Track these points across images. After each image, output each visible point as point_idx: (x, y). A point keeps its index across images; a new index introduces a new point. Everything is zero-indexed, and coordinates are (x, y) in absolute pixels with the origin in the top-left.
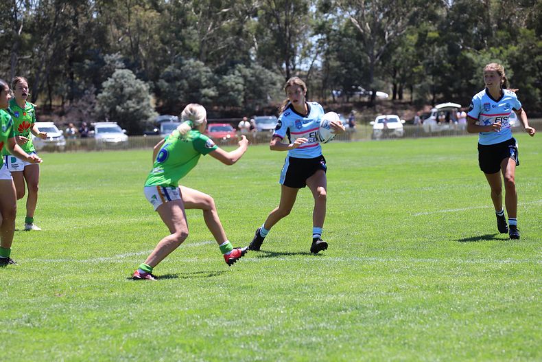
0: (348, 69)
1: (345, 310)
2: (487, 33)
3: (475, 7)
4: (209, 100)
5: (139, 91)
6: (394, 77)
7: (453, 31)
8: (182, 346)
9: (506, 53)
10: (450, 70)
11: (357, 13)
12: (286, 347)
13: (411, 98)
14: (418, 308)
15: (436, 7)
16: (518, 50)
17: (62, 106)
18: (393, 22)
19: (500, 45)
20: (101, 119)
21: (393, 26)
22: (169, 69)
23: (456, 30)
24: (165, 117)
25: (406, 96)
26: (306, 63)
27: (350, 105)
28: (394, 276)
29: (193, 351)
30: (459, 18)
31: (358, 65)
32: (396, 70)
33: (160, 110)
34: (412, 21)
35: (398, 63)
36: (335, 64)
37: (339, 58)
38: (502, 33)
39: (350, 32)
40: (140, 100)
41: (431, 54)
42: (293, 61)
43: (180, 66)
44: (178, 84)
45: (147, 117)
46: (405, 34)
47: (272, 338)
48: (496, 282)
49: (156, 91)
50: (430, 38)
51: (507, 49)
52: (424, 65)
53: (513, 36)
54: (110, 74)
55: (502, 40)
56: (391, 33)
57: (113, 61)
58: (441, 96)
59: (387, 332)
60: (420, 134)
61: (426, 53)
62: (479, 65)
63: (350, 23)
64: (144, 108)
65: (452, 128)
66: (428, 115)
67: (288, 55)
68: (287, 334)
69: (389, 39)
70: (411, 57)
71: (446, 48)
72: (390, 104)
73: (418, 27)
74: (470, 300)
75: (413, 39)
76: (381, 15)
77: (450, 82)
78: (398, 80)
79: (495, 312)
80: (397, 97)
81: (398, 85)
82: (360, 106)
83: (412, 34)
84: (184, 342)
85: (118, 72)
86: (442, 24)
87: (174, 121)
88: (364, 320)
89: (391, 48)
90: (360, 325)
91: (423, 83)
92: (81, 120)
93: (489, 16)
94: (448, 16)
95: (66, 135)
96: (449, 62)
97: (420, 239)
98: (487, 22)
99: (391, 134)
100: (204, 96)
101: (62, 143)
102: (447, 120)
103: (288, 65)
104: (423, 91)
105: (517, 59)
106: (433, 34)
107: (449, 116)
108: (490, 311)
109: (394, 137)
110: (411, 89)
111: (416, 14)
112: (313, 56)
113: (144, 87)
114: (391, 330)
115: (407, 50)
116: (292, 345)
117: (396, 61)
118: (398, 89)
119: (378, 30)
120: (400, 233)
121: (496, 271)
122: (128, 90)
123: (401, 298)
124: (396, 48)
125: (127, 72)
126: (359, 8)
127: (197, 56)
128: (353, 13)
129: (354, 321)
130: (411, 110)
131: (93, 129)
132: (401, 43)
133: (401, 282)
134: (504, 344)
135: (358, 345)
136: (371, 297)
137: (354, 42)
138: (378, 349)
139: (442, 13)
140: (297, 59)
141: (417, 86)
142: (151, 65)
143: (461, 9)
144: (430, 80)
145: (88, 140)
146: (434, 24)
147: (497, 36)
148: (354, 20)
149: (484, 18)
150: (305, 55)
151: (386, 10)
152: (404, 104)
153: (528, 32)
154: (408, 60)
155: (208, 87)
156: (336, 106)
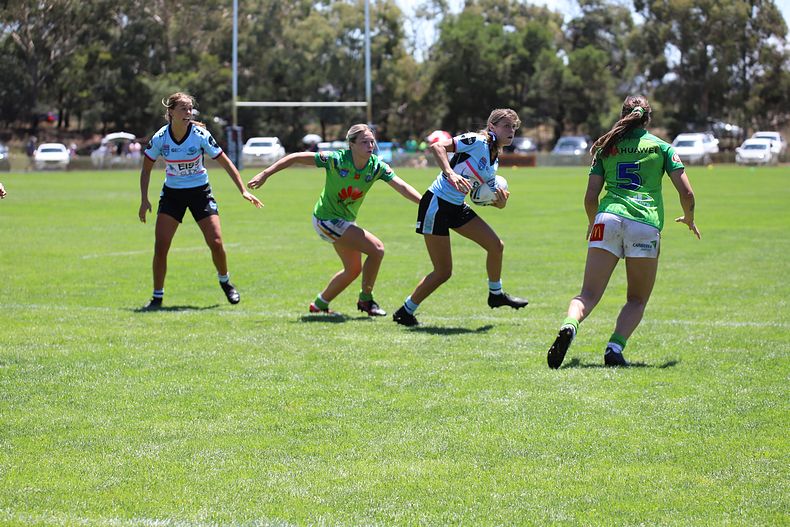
0: (8, 90)
2: (164, 57)
3: (152, 28)
6: (60, 101)
7: (127, 53)
9: (185, 80)
10: (123, 96)
11: (19, 28)
13: (79, 125)
14: (86, 363)
15: (109, 26)
16: (199, 77)
18: (61, 40)
19: (178, 71)
21: (60, 45)
23: (131, 52)
25: (74, 124)
27: (8, 131)
28: (59, 325)
30: (134, 39)
31: (20, 87)
32: (62, 93)
34: (82, 40)
35: (65, 87)
38: (182, 58)
39: (11, 48)
41: (102, 78)
46: (72, 55)
48: (174, 335)
50: (102, 60)
51: (186, 75)
52: (93, 91)
53: (193, 62)
55: (182, 66)
56: (58, 52)
58: (112, 125)
59: (51, 389)
60: (88, 166)
61: (96, 77)
62: (155, 93)
63: (10, 39)
65: (124, 161)
66: (97, 146)
69: (55, 58)
70: (80, 81)
71: (119, 71)
72: (55, 132)
73: (87, 47)
74: (145, 355)
75: (83, 60)
76: (46, 33)
77: (124, 110)
78: (64, 106)
79: (173, 368)
80: (63, 124)
81: (64, 111)
82: (21, 133)
83: (81, 54)
86: (115, 46)
88: (25, 375)
89: (57, 68)
90: (19, 380)
91: (93, 110)
93: (167, 37)
94: (122, 37)
96: (123, 87)
97: (89, 285)
98: (166, 45)
99: (54, 166)
102: (119, 152)
104: (92, 119)
105: (198, 87)
106: (105, 55)
107: (121, 147)
108: (167, 367)
109: (58, 169)
110: (79, 116)
111: (86, 33)
114: (56, 388)
115: (76, 72)
117: (62, 84)
118: (64, 116)
119: (43, 49)
120: (66, 279)
121: (174, 323)
123: (67, 351)
124: (63, 68)
126: (22, 23)
128: (16, 28)
129: (13, 377)
130: (78, 139)
132: (68, 64)
133: (68, 333)
134: (182, 404)
135: (18, 403)
136: (33, 350)
137: (15, 61)
138: (41, 409)
139: (114, 32)
141: (86, 113)
143: (136, 29)
144: (100, 107)
146: (106, 44)
147: (176, 61)
148: (15, 36)
149: (162, 40)
151: (53, 26)
152: (72, 132)
153: (210, 58)
154: (77, 83)
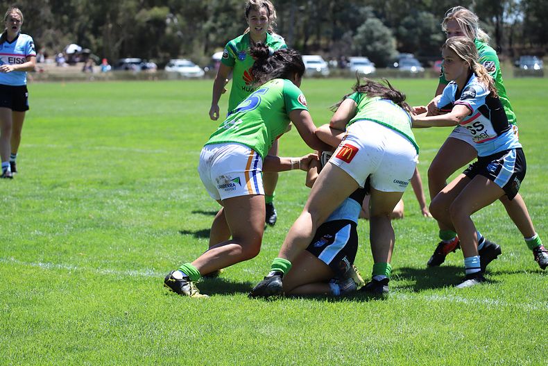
0: (543, 23)
1: (541, 205)
4: (436, 44)
5: (384, 35)
8: (417, 227)
12: (496, 231)
17: (327, 45)
20: (356, 54)
22: (407, 19)
24: (403, 55)
26: (512, 17)
29: (425, 231)
33: (400, 50)
36: (533, 19)
37: (536, 15)
40: (385, 42)
42: (502, 15)
43: (416, 17)
44: (414, 30)
45: (389, 55)
47: (485, 224)
49: (397, 36)
54: (363, 21)
57: (366, 13)
64: (387, 48)
67: (498, 11)
68: (496, 222)
84: (419, 224)
85: (370, 21)
87: (410, 58)
92: (341, 55)
95: (330, 67)
100: (434, 40)
101: (326, 72)
103: (497, 18)
112: (517, 12)
113: (388, 32)
116: (501, 230)
122: (376, 34)
125: (376, 21)
127: (429, 10)
131: (348, 62)
140: (505, 14)
142: (394, 16)
145: (345, 71)
150: (510, 12)
155: (436, 33)
156: (533, 51)
